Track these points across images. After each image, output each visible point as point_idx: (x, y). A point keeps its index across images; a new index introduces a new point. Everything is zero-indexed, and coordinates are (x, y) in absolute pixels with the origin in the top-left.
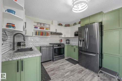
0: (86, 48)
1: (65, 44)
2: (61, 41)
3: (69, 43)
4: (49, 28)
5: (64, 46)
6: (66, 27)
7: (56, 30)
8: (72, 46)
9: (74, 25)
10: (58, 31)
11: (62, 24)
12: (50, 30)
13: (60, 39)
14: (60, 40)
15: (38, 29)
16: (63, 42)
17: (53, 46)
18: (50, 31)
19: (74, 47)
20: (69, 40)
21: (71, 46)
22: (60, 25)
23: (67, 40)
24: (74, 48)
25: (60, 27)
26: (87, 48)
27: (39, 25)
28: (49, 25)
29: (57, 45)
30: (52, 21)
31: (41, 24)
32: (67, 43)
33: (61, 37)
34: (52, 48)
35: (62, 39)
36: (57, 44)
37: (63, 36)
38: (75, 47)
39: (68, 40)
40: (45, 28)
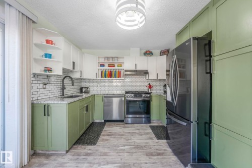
2: (150, 88)
7: (136, 65)
15: (106, 67)
18: (123, 69)
27: (106, 61)
32: (165, 92)
36: (133, 93)
40: (116, 65)
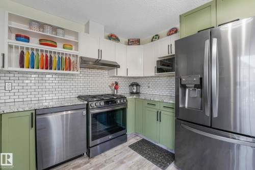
0: (208, 114)
1: (129, 98)
2: (115, 88)
3: (137, 93)
4: (76, 44)
5: (125, 104)
6: (128, 45)
7: (100, 52)
8: (151, 104)
9: (152, 41)
10: (106, 58)
11: (119, 38)
12: (77, 50)
13: (114, 80)
14: (113, 85)
16: (120, 92)
17: (87, 104)
18: (77, 56)
19: (156, 107)
20: (137, 85)
21: (147, 102)
22: (112, 37)
23: (132, 85)
24: (156, 111)
25: (112, 43)
26: (215, 115)
27: (35, 30)
28: (76, 34)
29: (102, 103)
30: (87, 25)
31: (42, 26)
32: (132, 93)
33: (114, 77)
34: (85, 112)
35: (118, 81)
36: (103, 99)
37: (121, 72)
38: (159, 107)
39: (135, 85)
40: (60, 44)
